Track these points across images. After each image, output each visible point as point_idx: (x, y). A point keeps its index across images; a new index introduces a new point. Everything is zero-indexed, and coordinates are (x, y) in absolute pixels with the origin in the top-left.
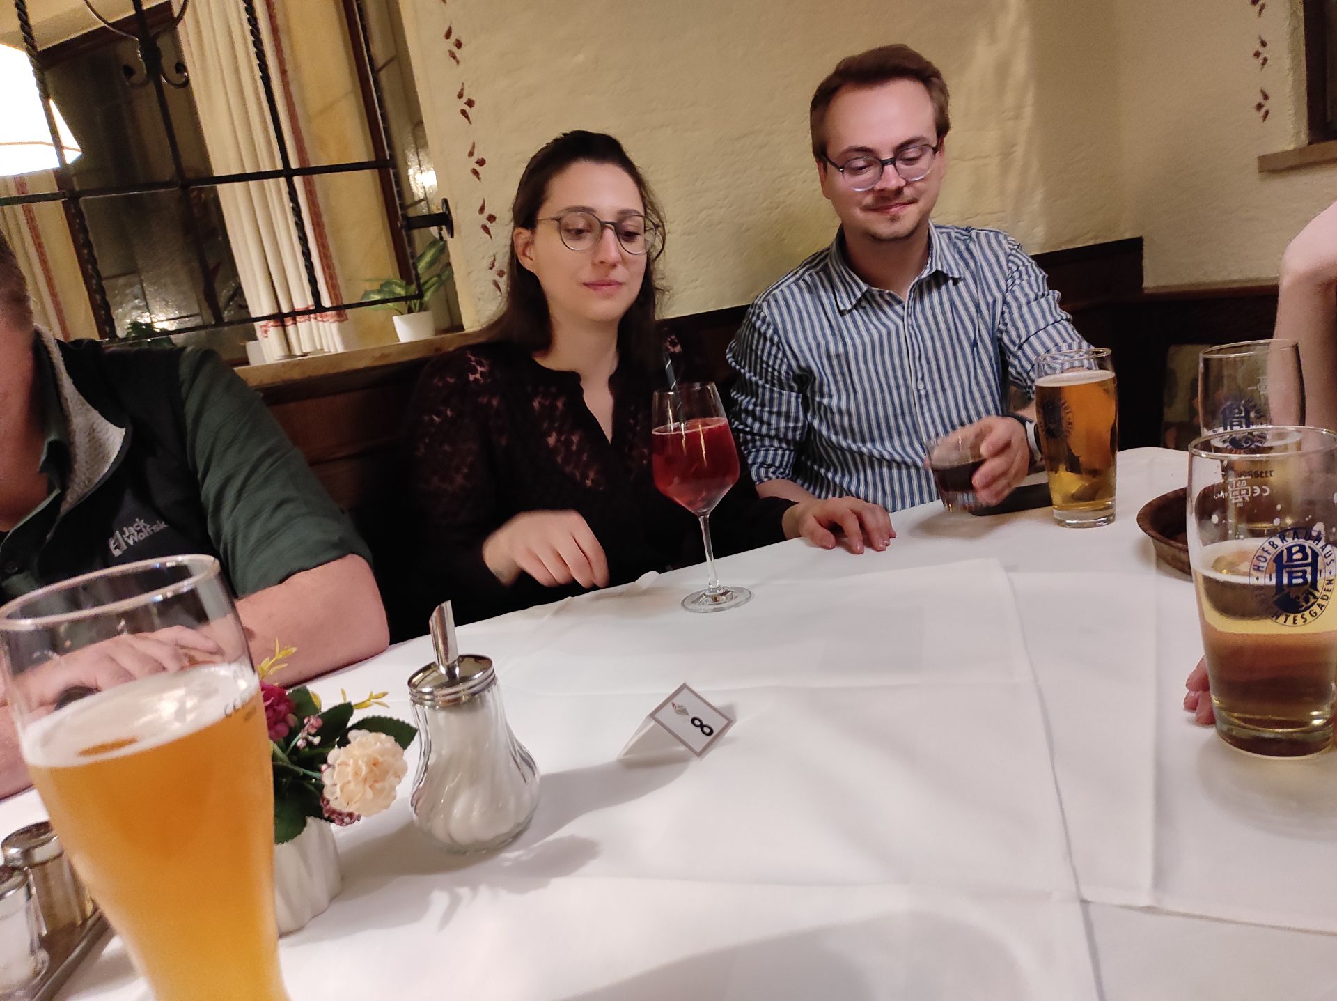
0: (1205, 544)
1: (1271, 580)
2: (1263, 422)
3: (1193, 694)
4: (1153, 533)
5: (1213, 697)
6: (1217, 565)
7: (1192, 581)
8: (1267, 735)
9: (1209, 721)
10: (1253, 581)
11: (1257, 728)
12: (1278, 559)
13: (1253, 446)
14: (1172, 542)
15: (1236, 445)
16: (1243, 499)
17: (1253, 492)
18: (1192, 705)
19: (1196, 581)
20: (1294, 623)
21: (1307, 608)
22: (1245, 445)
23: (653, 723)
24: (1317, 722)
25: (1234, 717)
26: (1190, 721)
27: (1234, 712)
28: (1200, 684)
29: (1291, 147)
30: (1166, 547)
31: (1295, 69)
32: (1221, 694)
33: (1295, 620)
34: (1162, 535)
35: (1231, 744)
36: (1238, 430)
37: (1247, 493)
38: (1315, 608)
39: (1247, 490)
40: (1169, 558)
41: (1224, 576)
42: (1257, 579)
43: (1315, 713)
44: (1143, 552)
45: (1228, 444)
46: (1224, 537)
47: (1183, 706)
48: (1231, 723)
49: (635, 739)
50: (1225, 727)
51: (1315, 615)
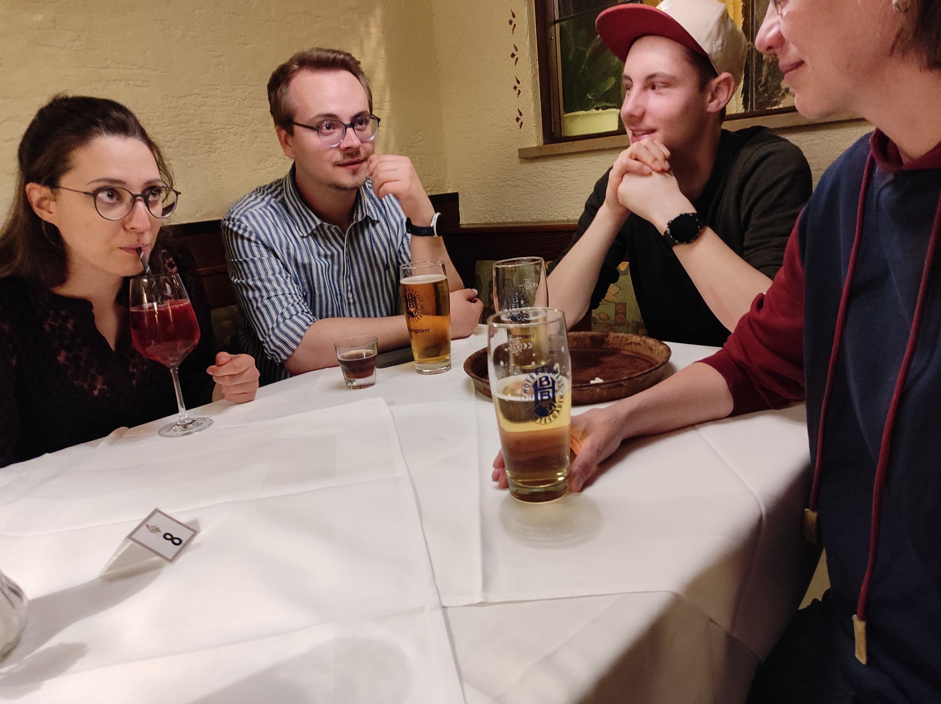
0: (499, 379)
1: (532, 397)
2: (528, 306)
3: (496, 470)
4: (472, 375)
5: (507, 471)
6: (505, 391)
7: (492, 402)
8: (535, 490)
9: (505, 486)
10: (523, 399)
11: (531, 487)
12: (535, 385)
13: (523, 320)
14: (483, 379)
15: (514, 319)
16: (518, 351)
17: (523, 347)
18: (496, 478)
19: (495, 401)
20: (545, 422)
21: (551, 413)
22: (519, 319)
23: (130, 542)
24: (561, 479)
25: (519, 482)
26: (496, 488)
27: (519, 479)
28: (500, 465)
29: (535, 145)
30: (480, 383)
31: (535, 99)
32: (510, 470)
33: (545, 420)
34: (477, 375)
35: (518, 498)
36: (515, 311)
37: (520, 347)
38: (555, 412)
39: (520, 346)
40: (482, 389)
41: (509, 398)
42: (525, 397)
43: (559, 474)
44: (468, 386)
45: (510, 319)
46: (508, 375)
47: (491, 479)
48: (517, 486)
49: (116, 557)
50: (514, 489)
51: (555, 417)
